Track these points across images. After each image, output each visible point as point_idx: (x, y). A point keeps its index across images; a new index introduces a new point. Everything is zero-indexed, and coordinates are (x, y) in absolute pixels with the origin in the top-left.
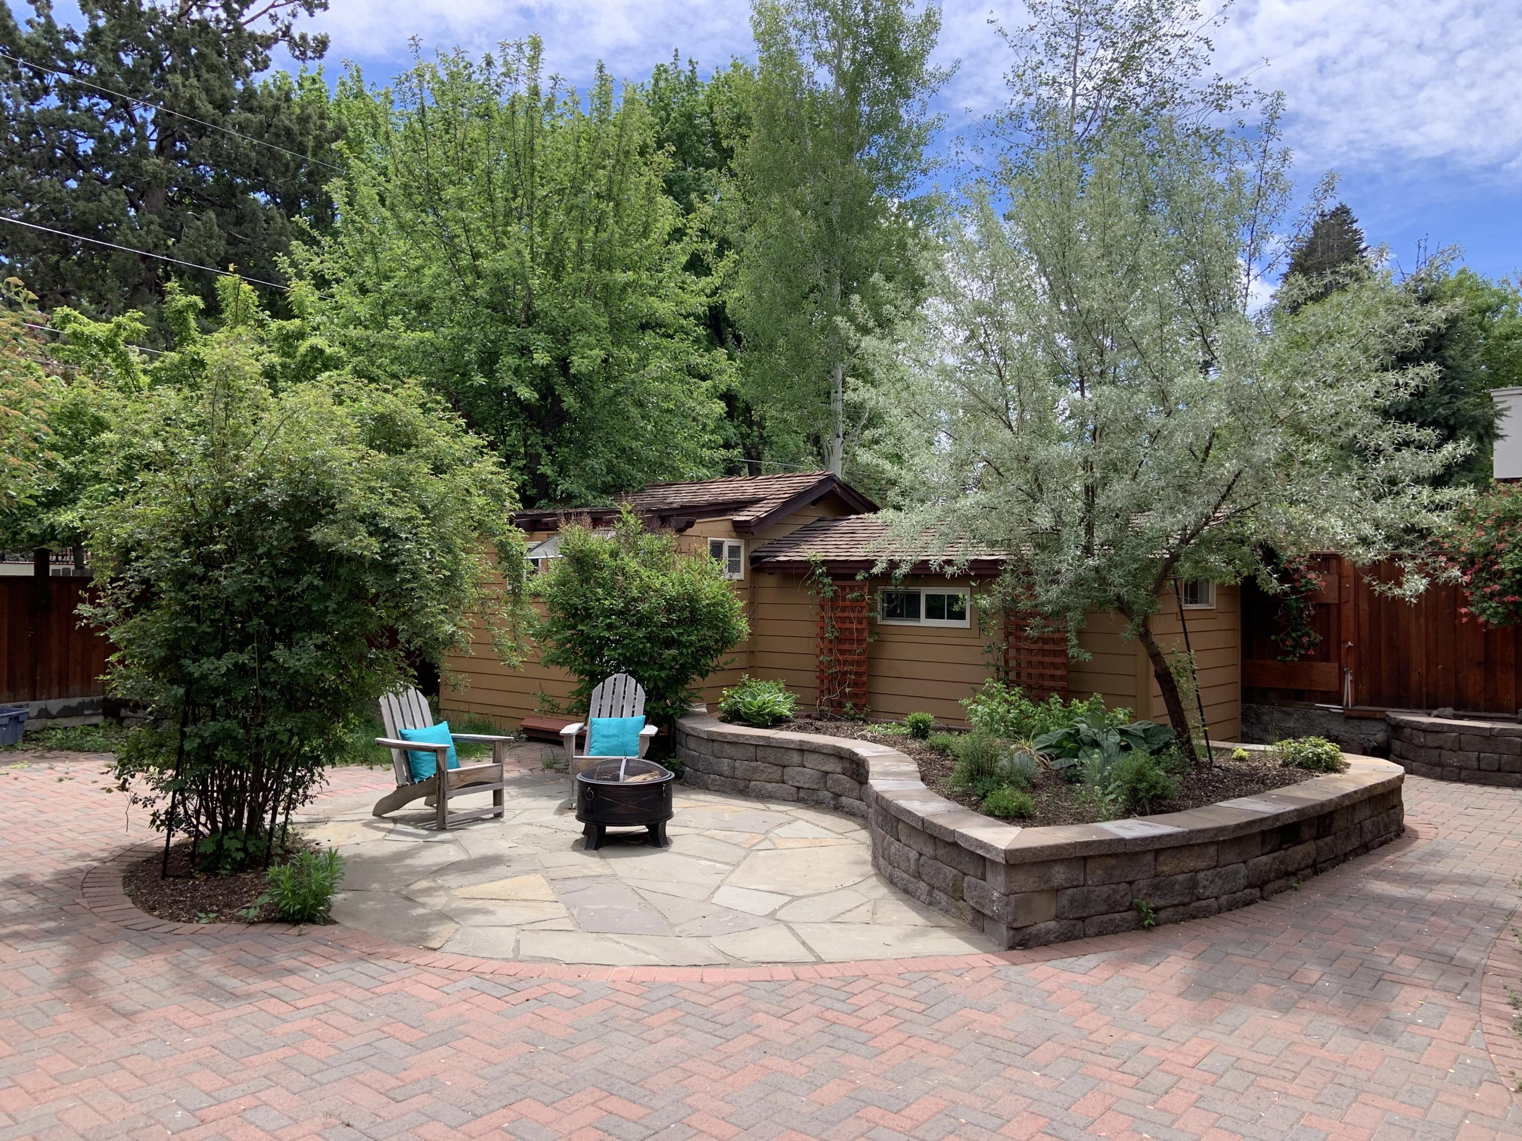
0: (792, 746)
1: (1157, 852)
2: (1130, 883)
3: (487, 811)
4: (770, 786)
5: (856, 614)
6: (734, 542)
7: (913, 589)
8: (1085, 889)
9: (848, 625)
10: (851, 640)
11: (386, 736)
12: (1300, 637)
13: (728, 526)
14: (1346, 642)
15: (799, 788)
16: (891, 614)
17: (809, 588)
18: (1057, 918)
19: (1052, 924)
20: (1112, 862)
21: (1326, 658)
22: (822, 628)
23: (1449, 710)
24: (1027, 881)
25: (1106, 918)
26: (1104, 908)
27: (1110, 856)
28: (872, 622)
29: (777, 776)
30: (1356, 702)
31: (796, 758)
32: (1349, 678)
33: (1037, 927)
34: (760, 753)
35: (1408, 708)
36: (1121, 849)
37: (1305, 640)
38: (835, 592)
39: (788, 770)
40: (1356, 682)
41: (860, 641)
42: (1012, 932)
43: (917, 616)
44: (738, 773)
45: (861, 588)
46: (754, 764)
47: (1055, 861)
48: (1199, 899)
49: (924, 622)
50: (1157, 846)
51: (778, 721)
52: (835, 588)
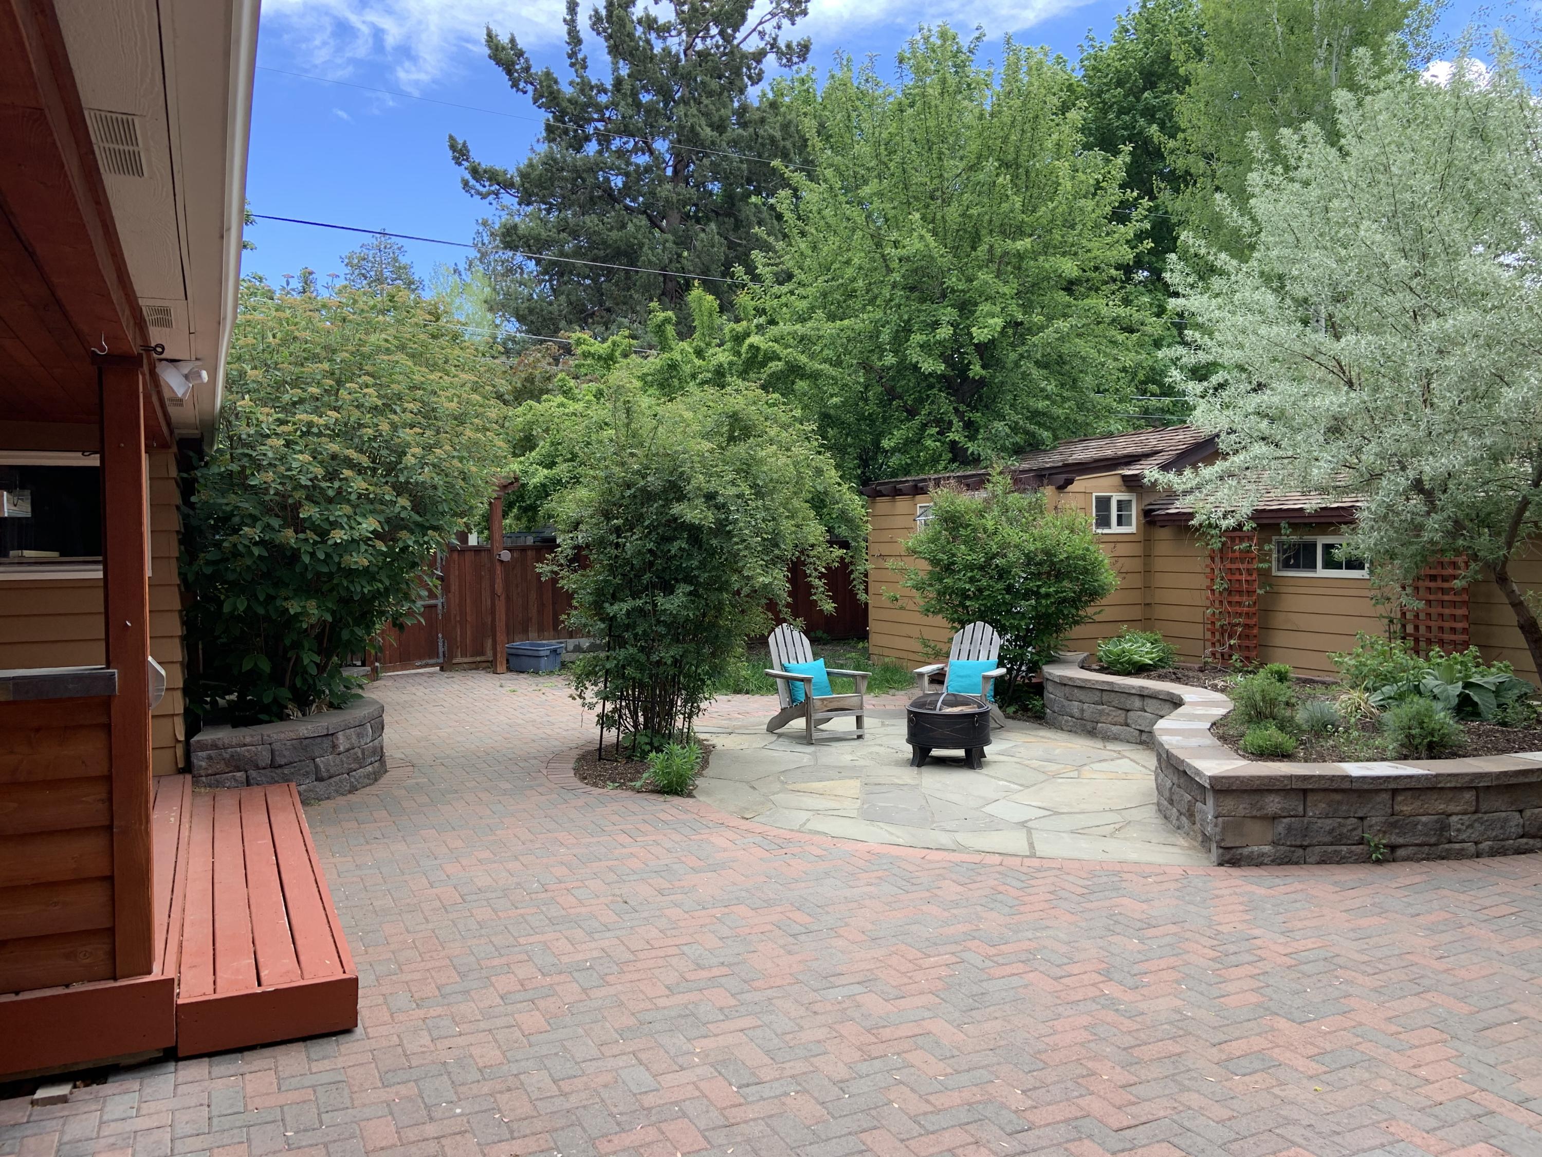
1: (1395, 792)
2: (1362, 819)
3: (850, 733)
4: (1115, 729)
5: (1245, 566)
6: (1125, 496)
7: (1308, 538)
8: (1306, 820)
9: (1237, 577)
10: (1240, 592)
13: (1117, 481)
15: (1141, 731)
16: (1286, 564)
17: (1198, 540)
18: (1274, 843)
19: (1266, 849)
20: (1338, 797)
22: (1212, 580)
24: (1241, 807)
25: (1331, 848)
26: (1328, 839)
27: (1336, 791)
28: (1265, 574)
29: (1122, 721)
33: (1250, 849)
34: (1106, 697)
36: (1346, 785)
38: (1224, 544)
39: (1131, 713)
41: (1250, 593)
42: (1221, 851)
43: (1313, 566)
44: (1087, 715)
45: (1250, 539)
46: (1100, 707)
47: (1270, 791)
48: (1450, 842)
49: (1321, 572)
50: (1393, 786)
51: (1140, 670)
52: (1224, 539)
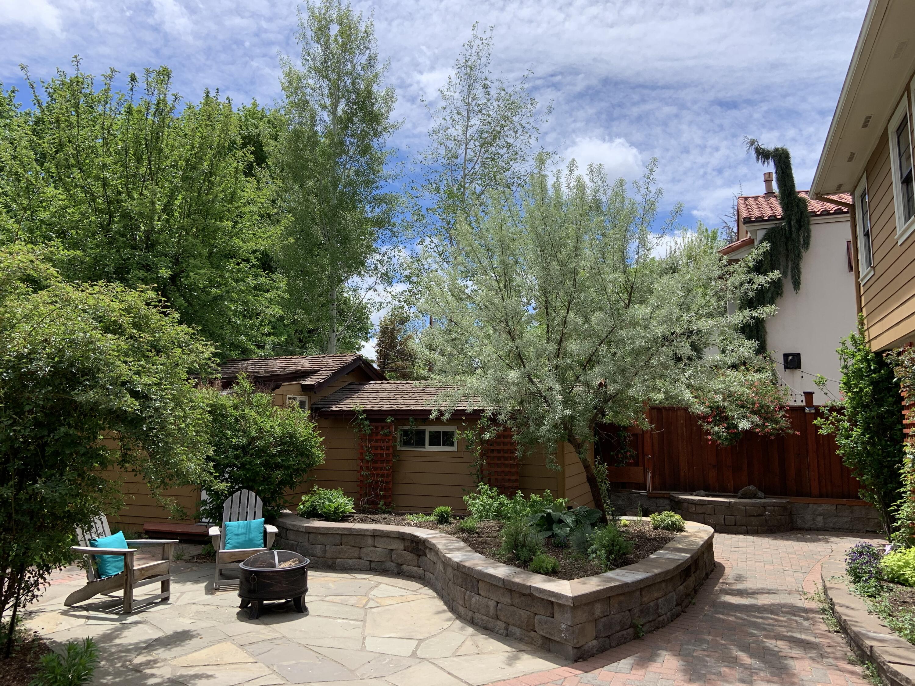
0: (368, 533)
1: (641, 590)
2: (629, 610)
3: (157, 597)
4: (351, 562)
5: (385, 444)
6: (302, 398)
7: (421, 427)
8: (610, 617)
9: (379, 451)
10: (382, 461)
11: (79, 545)
12: (625, 453)
13: (299, 388)
14: (647, 455)
15: (371, 561)
16: (406, 443)
17: (354, 427)
18: (596, 638)
19: (595, 642)
20: (622, 598)
21: (636, 464)
22: (361, 453)
23: (702, 492)
24: (582, 616)
25: (620, 634)
26: (618, 628)
27: (621, 594)
28: (395, 447)
29: (356, 555)
30: (654, 489)
31: (370, 541)
32: (649, 475)
33: (588, 645)
34: (344, 539)
35: (680, 491)
36: (627, 590)
37: (628, 454)
38: (372, 430)
39: (364, 550)
40: (653, 478)
41: (388, 461)
42: (575, 650)
43: (423, 444)
44: (328, 555)
45: (389, 427)
46: (339, 547)
47: (596, 601)
48: (659, 616)
49: (428, 448)
50: (642, 586)
52: (371, 427)
